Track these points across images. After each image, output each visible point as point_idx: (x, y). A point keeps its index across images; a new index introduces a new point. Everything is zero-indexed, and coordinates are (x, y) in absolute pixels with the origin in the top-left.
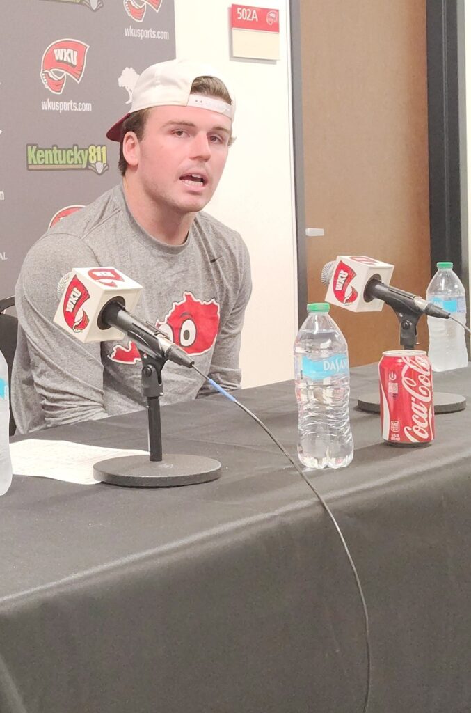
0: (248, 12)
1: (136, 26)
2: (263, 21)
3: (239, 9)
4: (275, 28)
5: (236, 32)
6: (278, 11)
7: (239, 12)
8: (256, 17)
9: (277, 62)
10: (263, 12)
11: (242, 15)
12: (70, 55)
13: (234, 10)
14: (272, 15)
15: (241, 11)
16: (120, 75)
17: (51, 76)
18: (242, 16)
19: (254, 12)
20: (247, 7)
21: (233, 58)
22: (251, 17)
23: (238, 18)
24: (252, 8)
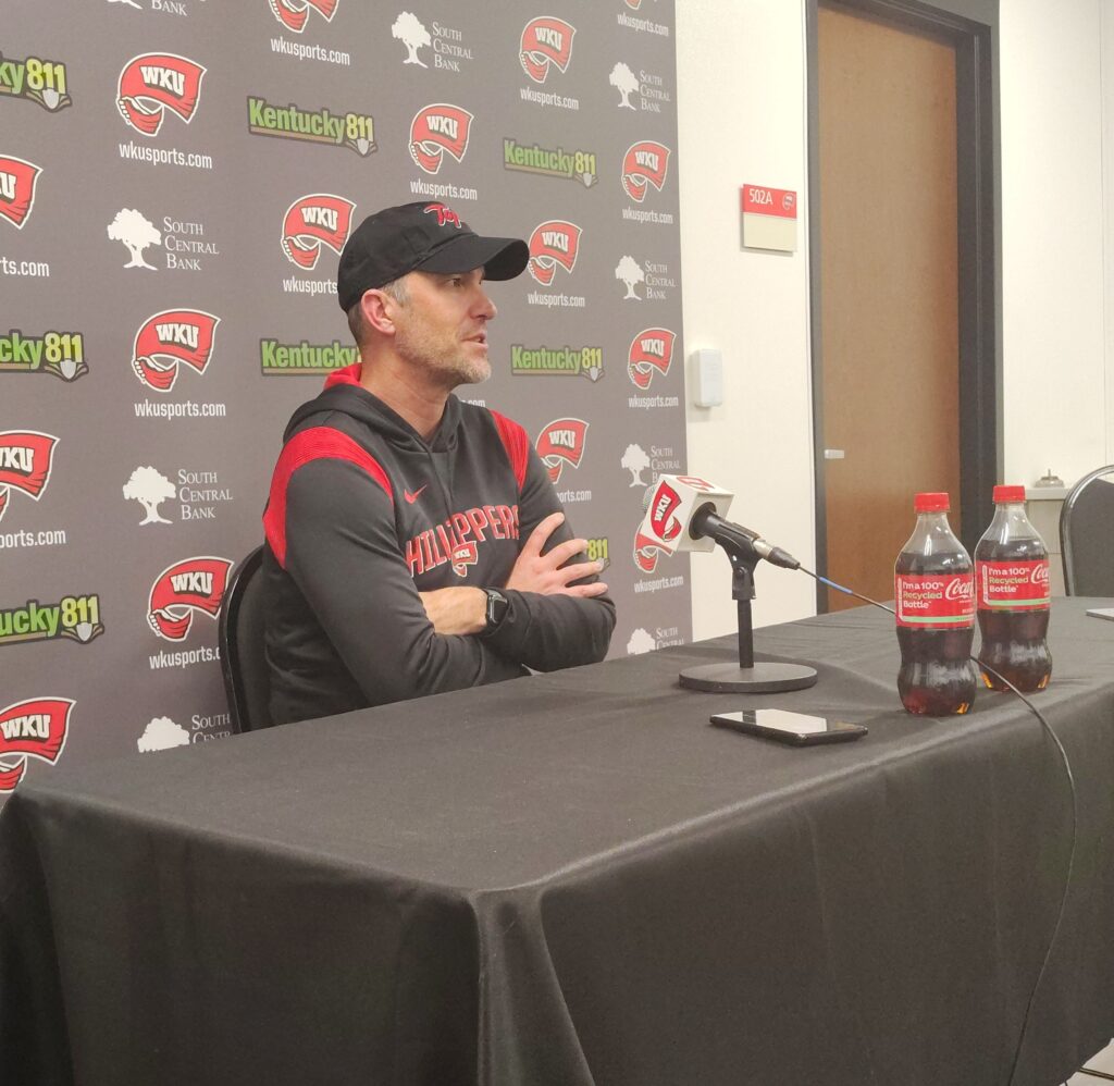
0: (762, 194)
1: (636, 207)
2: (779, 204)
3: (751, 190)
4: (791, 213)
5: (747, 216)
6: (795, 193)
7: (751, 194)
8: (771, 200)
9: (794, 254)
10: (778, 195)
12: (560, 239)
13: (745, 192)
14: (790, 198)
15: (753, 192)
16: (617, 264)
17: (539, 263)
18: (756, 199)
19: (769, 193)
20: (760, 188)
21: (744, 248)
22: (765, 200)
23: (750, 200)
24: (766, 190)
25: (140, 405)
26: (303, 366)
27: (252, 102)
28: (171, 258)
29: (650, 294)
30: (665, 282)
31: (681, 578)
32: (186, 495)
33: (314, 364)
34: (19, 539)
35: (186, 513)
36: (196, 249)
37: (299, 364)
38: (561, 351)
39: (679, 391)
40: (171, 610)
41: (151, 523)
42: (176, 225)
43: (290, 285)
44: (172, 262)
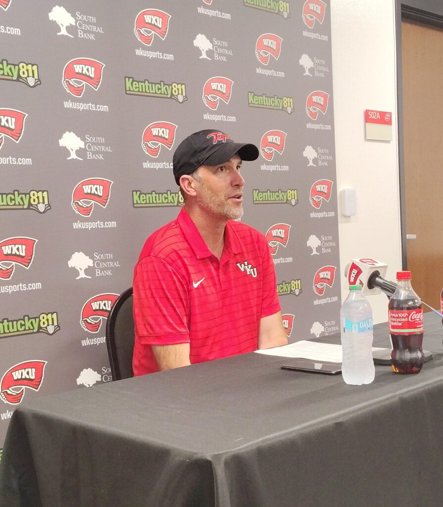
0: (375, 114)
1: (313, 122)
2: (382, 119)
3: (370, 112)
4: (389, 123)
5: (368, 125)
6: (391, 113)
7: (370, 114)
8: (379, 117)
9: (391, 142)
10: (383, 114)
11: (371, 116)
12: (276, 139)
13: (367, 113)
14: (388, 116)
15: (371, 113)
16: (304, 150)
17: (266, 151)
19: (378, 114)
20: (374, 111)
21: (366, 140)
22: (376, 117)
23: (369, 117)
24: (377, 112)
25: (76, 223)
26: (153, 203)
27: (127, 79)
28: (90, 154)
29: (320, 163)
30: (328, 158)
31: (337, 297)
32: (98, 264)
33: (158, 202)
34: (19, 287)
35: (98, 273)
36: (101, 149)
37: (151, 202)
38: (277, 192)
39: (335, 209)
40: (92, 318)
41: (82, 278)
42: (92, 139)
43: (146, 165)
44: (90, 156)
